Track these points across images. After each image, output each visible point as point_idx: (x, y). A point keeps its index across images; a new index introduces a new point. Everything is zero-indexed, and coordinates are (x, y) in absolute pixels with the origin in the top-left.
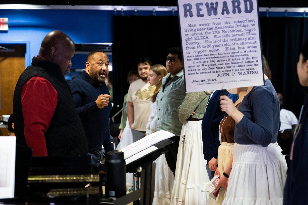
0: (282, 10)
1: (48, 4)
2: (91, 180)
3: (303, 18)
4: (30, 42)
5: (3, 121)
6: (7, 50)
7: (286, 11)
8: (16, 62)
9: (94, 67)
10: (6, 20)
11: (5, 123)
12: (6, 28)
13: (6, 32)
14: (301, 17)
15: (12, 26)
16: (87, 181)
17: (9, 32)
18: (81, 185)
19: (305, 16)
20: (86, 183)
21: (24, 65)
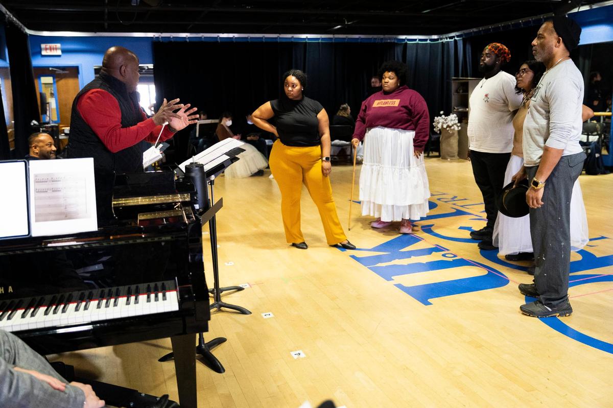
0: (289, 36)
1: (95, 31)
2: (180, 200)
3: (306, 42)
4: (81, 65)
5: (64, 133)
6: (61, 72)
7: (293, 37)
8: (70, 82)
9: (43, 149)
10: (59, 45)
11: (66, 134)
12: (59, 52)
13: (59, 56)
14: (305, 41)
15: (64, 51)
16: (177, 201)
17: (62, 56)
18: (170, 206)
19: (307, 41)
20: (176, 203)
21: (77, 85)
